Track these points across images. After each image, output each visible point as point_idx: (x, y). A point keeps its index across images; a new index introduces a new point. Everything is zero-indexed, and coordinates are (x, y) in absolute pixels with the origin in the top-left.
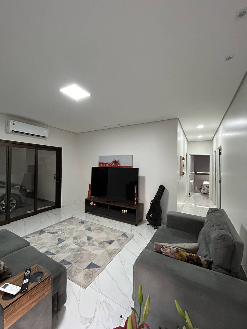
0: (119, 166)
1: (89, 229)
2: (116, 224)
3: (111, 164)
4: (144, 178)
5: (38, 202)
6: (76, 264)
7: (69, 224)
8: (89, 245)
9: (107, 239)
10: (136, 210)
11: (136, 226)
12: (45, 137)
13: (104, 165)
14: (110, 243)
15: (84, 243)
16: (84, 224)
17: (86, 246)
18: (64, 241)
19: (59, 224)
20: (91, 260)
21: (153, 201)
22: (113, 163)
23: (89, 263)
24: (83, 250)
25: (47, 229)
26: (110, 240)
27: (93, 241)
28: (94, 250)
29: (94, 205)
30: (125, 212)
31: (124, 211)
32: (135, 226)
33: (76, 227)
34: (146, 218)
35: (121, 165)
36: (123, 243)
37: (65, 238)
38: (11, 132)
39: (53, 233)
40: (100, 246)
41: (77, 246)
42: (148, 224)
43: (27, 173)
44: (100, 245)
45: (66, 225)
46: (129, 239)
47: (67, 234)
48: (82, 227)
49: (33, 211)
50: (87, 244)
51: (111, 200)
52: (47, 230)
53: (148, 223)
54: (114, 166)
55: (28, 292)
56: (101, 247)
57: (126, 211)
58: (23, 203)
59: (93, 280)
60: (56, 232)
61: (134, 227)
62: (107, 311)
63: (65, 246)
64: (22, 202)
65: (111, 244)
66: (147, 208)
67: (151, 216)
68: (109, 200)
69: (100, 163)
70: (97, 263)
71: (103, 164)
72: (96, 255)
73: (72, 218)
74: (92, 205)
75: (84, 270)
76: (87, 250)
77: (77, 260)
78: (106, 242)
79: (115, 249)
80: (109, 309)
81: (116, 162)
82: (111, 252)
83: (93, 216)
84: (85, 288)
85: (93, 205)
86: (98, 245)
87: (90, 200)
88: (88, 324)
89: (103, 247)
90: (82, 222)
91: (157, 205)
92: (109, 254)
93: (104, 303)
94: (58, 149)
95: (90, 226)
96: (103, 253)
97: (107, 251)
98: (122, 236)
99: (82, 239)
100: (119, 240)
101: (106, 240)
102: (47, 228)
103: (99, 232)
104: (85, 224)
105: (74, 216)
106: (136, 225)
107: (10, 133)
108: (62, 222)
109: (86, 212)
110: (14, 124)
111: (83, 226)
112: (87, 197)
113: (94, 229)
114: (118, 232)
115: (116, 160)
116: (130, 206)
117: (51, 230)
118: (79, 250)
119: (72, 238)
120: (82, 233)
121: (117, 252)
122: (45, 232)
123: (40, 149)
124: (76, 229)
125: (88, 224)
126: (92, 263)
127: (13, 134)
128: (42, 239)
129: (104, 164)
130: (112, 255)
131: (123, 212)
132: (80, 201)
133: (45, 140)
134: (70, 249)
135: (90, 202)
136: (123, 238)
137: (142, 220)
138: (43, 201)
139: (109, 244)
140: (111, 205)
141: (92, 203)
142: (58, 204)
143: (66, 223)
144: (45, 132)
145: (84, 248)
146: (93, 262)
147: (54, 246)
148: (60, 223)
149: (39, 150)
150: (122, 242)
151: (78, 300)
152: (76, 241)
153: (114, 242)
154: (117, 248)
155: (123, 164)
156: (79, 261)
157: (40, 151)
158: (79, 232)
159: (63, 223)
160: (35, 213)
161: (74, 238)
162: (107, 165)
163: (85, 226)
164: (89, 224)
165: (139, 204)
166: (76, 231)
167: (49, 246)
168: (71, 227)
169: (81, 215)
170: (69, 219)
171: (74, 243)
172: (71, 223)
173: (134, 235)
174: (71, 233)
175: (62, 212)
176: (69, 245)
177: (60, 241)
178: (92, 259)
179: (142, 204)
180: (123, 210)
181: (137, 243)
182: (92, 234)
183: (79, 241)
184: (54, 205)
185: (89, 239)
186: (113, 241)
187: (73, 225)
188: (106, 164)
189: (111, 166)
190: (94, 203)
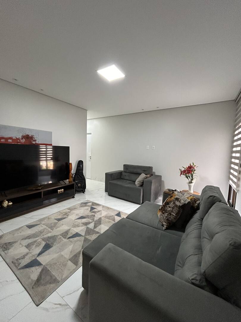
0: (34, 143)
3: (18, 139)
21: (76, 174)
22: (22, 139)
29: (10, 204)
30: (62, 191)
35: (37, 142)
54: (24, 143)
67: (80, 186)
81: (27, 137)
91: (82, 176)
106: (74, 197)
115: (28, 135)
129: (3, 138)
162: (10, 140)
180: (59, 191)
188: (7, 139)
189: (19, 142)
190: (9, 201)
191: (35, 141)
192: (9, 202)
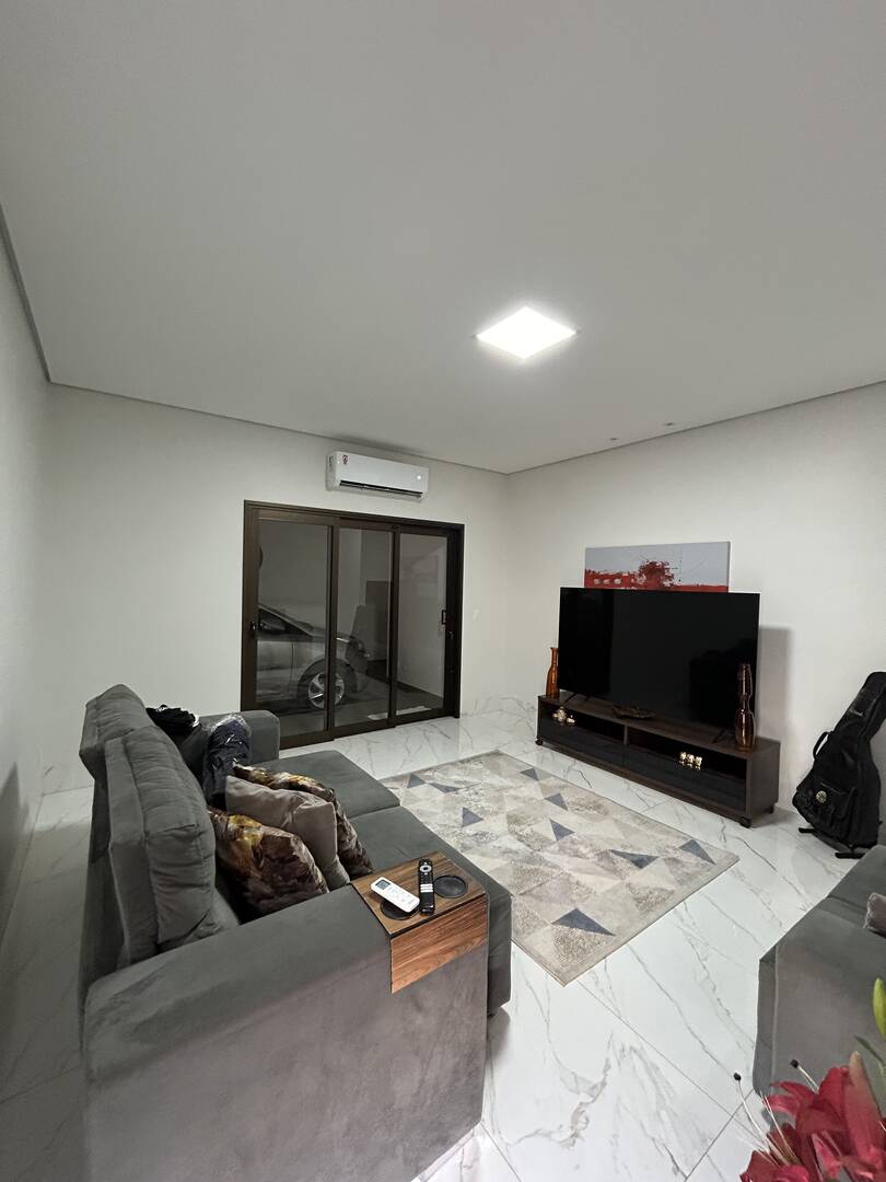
0: (667, 583)
1: (557, 800)
2: (656, 801)
3: (631, 576)
4: (782, 636)
5: (400, 695)
6: (525, 898)
7: (488, 772)
8: (562, 850)
9: (623, 846)
10: (743, 762)
11: (742, 825)
12: (418, 494)
13: (606, 581)
14: (640, 862)
15: (544, 842)
16: (537, 779)
17: (552, 852)
18: (482, 819)
19: (460, 765)
20: (573, 901)
21: (832, 735)
22: (640, 575)
23: (569, 909)
24: (542, 861)
25: (426, 774)
26: (636, 852)
27: (573, 842)
28: (579, 870)
29: (570, 720)
30: (694, 764)
31: (692, 757)
32: (738, 825)
33: (511, 784)
34: (795, 802)
35: (676, 582)
36: (691, 877)
37: (483, 811)
38: (338, 484)
39: (447, 790)
40: (602, 863)
41: (521, 846)
42: (802, 830)
43: (364, 604)
44: (600, 860)
45: (480, 771)
46: (715, 869)
47: (488, 800)
48: (531, 790)
49: (386, 716)
50: (555, 847)
51: (632, 712)
52: (430, 778)
53: (805, 824)
54: (645, 585)
55: (436, 917)
56: (607, 869)
57: (700, 759)
58: (359, 688)
59: (586, 966)
60: (455, 789)
61: (733, 828)
62: (649, 1084)
63: (484, 834)
64: (356, 686)
65: (641, 867)
66: (797, 763)
67: (822, 800)
68: (625, 710)
69: (590, 575)
70: (598, 917)
71: (602, 577)
72: (589, 891)
73: (497, 754)
74: (561, 719)
75: (554, 923)
76: (555, 867)
77: (527, 888)
78: (624, 857)
79: (662, 890)
80: (654, 1082)
81: (653, 570)
82: (643, 894)
83: (565, 761)
84: (564, 982)
85: (565, 721)
86: (595, 860)
87: (552, 701)
88: (584, 1098)
89: (615, 871)
90: (531, 774)
91: (852, 757)
92: (638, 900)
93: (635, 1056)
94: (453, 530)
95: (558, 791)
96: (614, 891)
97: (629, 885)
98: (682, 847)
99: (535, 827)
100: (675, 861)
101: (620, 850)
102: (426, 770)
103: (592, 818)
104: (541, 782)
105: (502, 750)
106: (746, 823)
107: (335, 489)
108: (468, 761)
109: (539, 743)
110: (345, 461)
111: (533, 784)
112: (543, 693)
113: (574, 803)
114: (668, 832)
115: (653, 564)
116: (714, 742)
117: (438, 777)
118: (530, 860)
119: (504, 816)
120: (535, 809)
121: (670, 903)
122: (423, 782)
123: (404, 532)
124: (512, 792)
125: (550, 784)
126: (577, 911)
127: (341, 491)
128: (420, 800)
129: (606, 576)
130: (650, 905)
131: (686, 761)
132: (520, 704)
133: (419, 502)
134: (502, 850)
135: (555, 709)
136: (690, 859)
137: (771, 810)
138: (408, 689)
139: (633, 865)
140: (635, 729)
141: (560, 715)
142: (450, 706)
143: (480, 766)
144: (419, 478)
145: (546, 855)
146: (581, 910)
147: (453, 827)
148: (462, 762)
149: (402, 535)
150: (685, 870)
151: (545, 1011)
152: (517, 828)
153: (651, 864)
154: (669, 887)
155: (685, 576)
156: (534, 892)
157: (405, 538)
158: (524, 802)
159: (472, 766)
160: (391, 723)
161: (509, 817)
162: (617, 581)
163: (544, 789)
164: (552, 782)
165: (757, 738)
166: (516, 798)
167: (441, 825)
168: (497, 781)
169: (526, 749)
170: (488, 755)
171: (512, 832)
172: (496, 770)
173: (737, 860)
174: (499, 800)
175: (465, 730)
176: (498, 837)
177: (469, 817)
178: (575, 898)
179: (775, 747)
180: (684, 756)
181: (757, 894)
182: (567, 819)
183: (527, 830)
184: (440, 705)
185: (560, 831)
186: (650, 859)
187: (500, 774)
188: (612, 578)
189: (633, 585)
190: (568, 713)
191: (670, 578)
192: (568, 716)
